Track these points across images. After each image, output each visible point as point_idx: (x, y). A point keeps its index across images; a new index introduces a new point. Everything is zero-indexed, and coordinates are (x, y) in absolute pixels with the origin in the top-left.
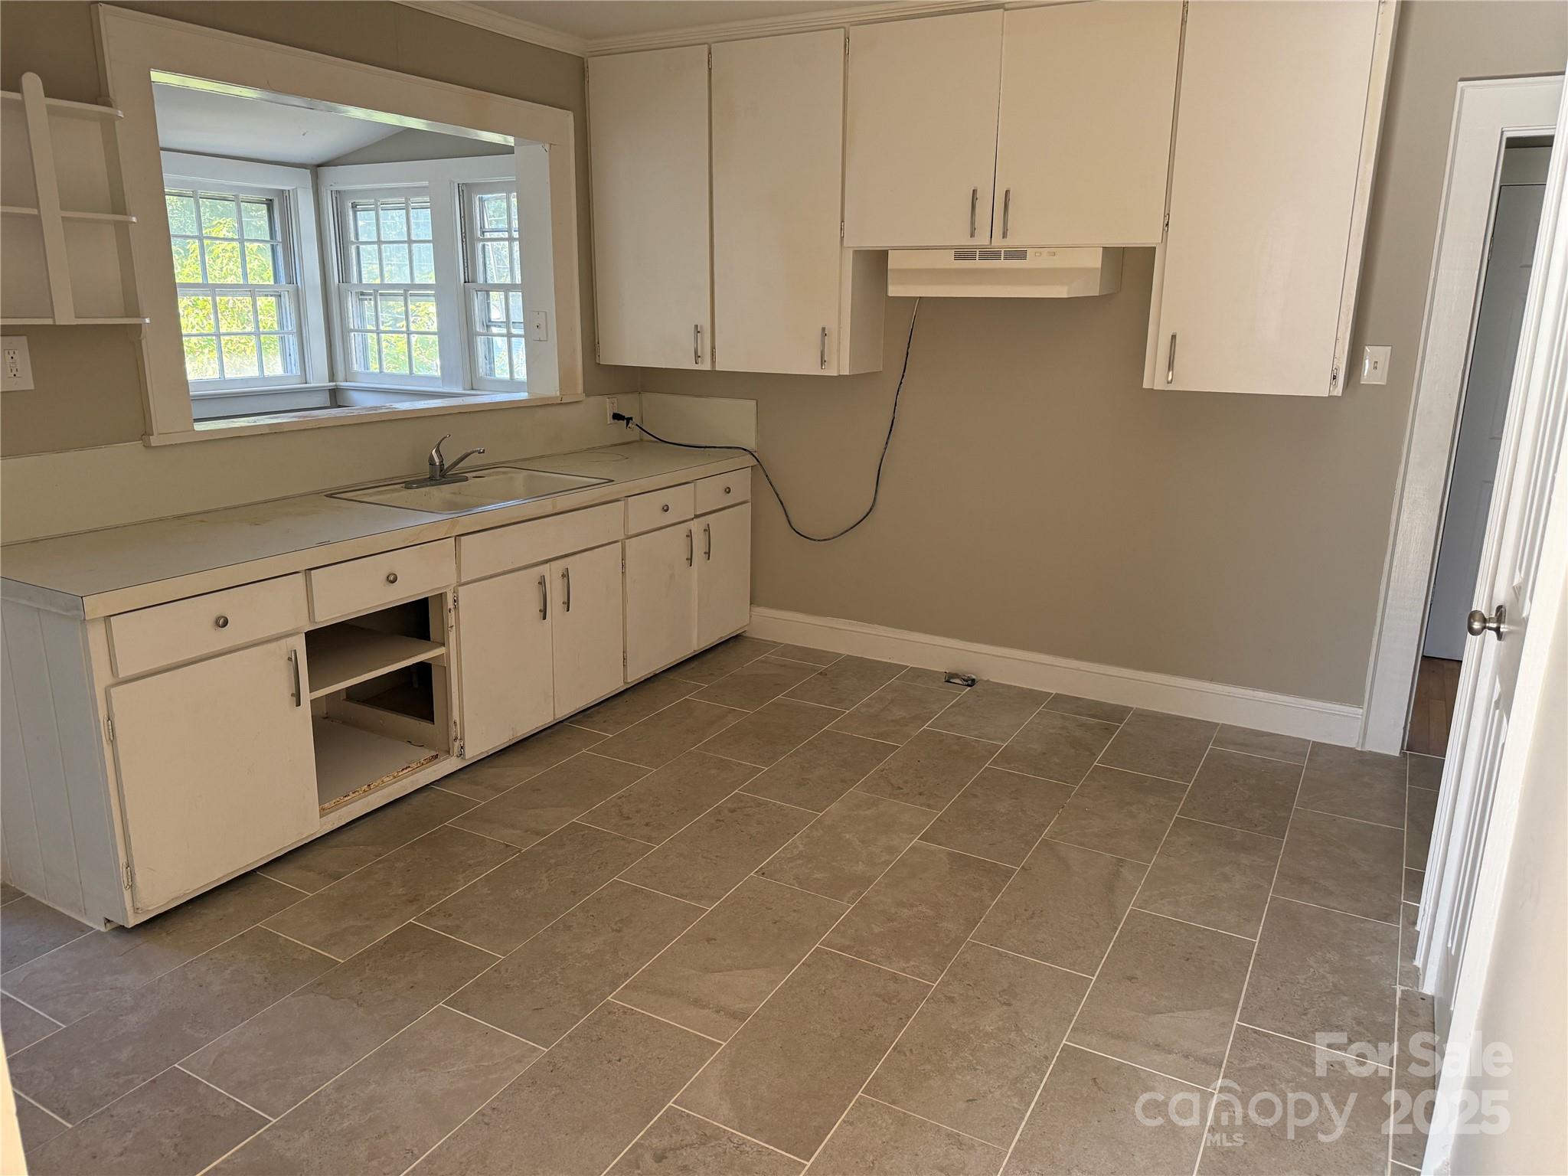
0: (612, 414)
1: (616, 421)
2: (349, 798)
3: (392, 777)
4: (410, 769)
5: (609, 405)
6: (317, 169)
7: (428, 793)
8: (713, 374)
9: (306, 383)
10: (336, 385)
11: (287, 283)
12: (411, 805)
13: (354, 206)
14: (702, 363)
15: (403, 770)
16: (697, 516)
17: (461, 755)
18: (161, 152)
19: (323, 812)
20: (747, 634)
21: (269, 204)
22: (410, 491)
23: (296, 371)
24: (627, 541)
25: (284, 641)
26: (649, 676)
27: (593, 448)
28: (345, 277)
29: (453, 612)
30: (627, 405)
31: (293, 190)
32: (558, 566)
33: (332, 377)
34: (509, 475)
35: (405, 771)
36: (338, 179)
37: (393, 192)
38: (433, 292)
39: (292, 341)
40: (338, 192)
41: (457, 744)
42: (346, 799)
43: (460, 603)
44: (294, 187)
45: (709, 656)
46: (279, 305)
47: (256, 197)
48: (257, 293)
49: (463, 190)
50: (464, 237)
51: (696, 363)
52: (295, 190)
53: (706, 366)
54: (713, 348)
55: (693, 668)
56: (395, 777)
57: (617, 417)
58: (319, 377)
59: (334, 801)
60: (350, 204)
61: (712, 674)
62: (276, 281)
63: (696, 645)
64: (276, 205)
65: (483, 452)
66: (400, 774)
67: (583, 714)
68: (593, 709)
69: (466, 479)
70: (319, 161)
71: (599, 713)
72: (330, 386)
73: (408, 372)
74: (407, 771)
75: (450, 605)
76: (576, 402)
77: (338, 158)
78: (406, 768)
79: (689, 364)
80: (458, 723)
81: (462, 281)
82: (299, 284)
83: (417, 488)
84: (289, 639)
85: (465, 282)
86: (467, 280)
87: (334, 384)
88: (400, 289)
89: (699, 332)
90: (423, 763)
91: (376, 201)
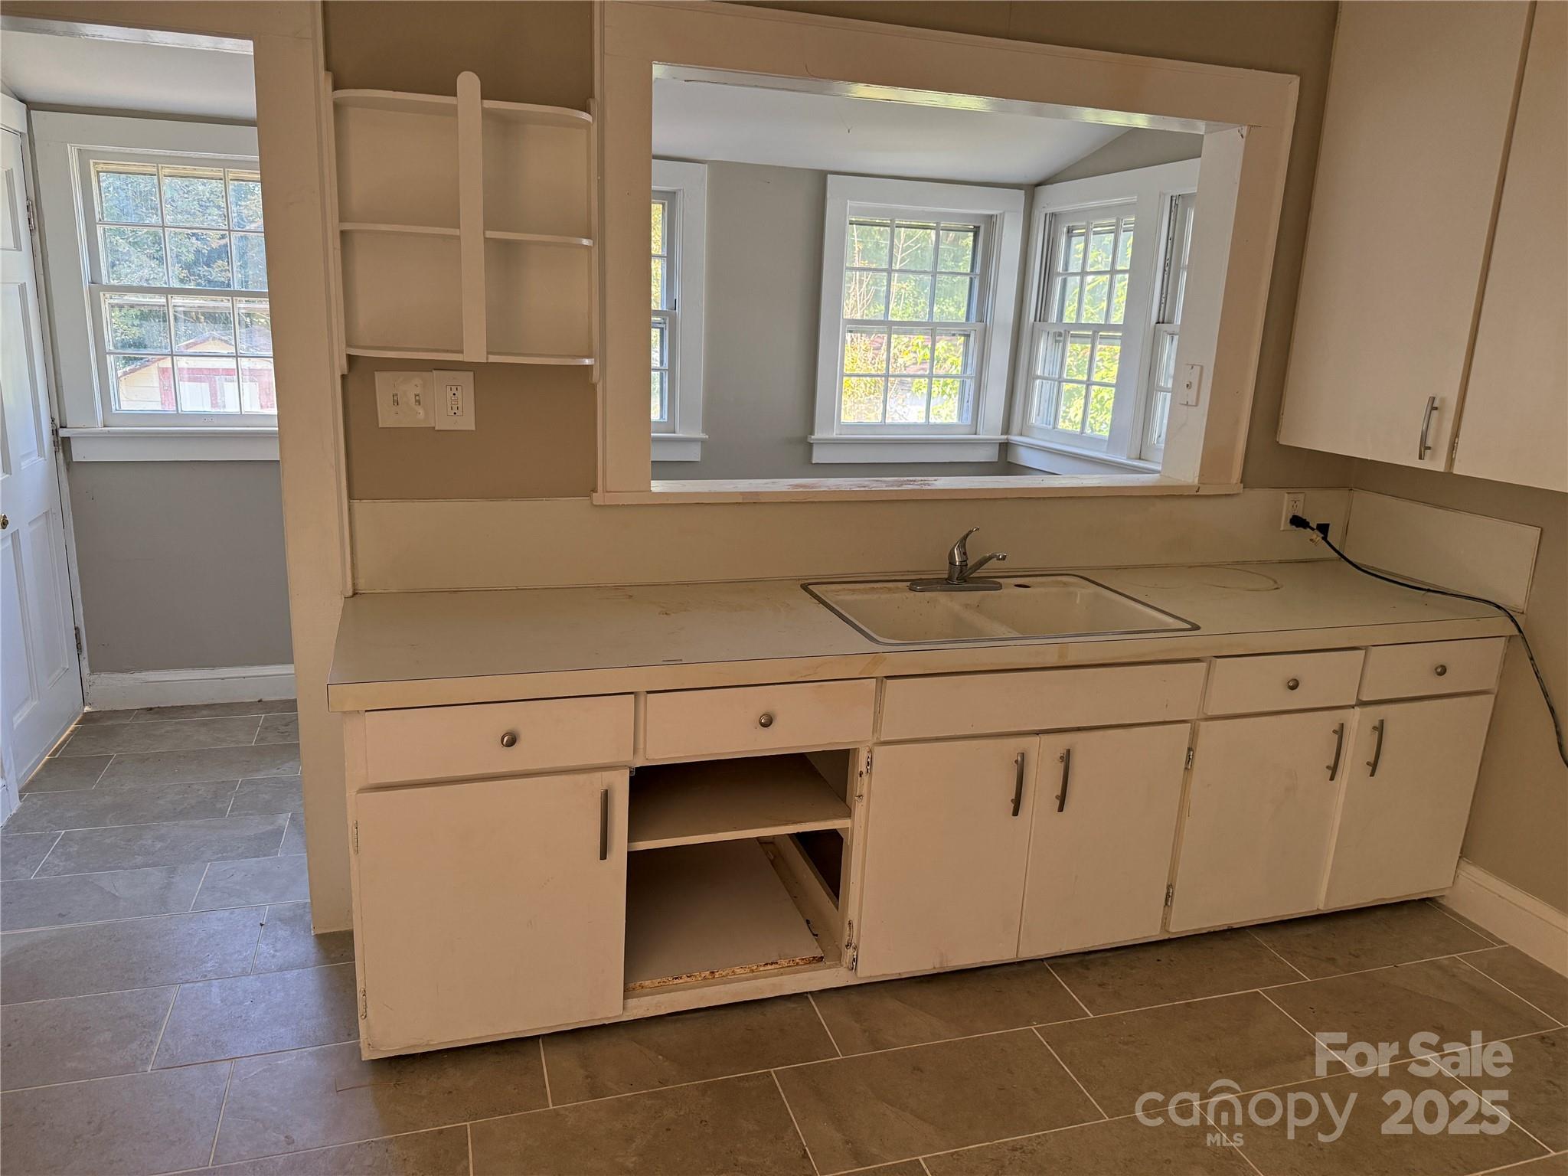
0: (1290, 517)
1: (1294, 527)
2: (681, 981)
3: (748, 970)
4: (777, 966)
5: (1287, 504)
6: (1032, 189)
7: (793, 1006)
8: (1448, 478)
9: (976, 434)
10: (1007, 439)
11: (977, 321)
12: (765, 1015)
13: (1070, 231)
14: (1432, 458)
15: (767, 964)
16: (1362, 704)
17: (853, 968)
18: (653, 160)
19: (628, 992)
20: (1444, 902)
21: (976, 231)
22: (912, 594)
23: (968, 420)
24: (1203, 724)
25: (598, 775)
26: (1217, 929)
27: (1244, 563)
28: (1042, 316)
29: (865, 777)
30: (1319, 506)
31: (1001, 214)
32: (1062, 742)
33: (1007, 429)
34: (1071, 589)
35: (769, 967)
36: (1052, 199)
37: (1106, 211)
38: (1120, 334)
39: (970, 385)
40: (1053, 215)
41: (850, 951)
42: (676, 981)
43: (873, 767)
44: (1001, 212)
45: (1352, 922)
46: (966, 345)
47: (959, 224)
48: (938, 331)
49: (1176, 205)
50: (1167, 264)
51: (1420, 458)
52: (1003, 215)
53: (1437, 464)
54: (1456, 435)
55: (1308, 936)
56: (753, 971)
57: (1298, 522)
58: (991, 428)
59: (659, 980)
60: (1065, 230)
61: (1331, 960)
62: (968, 319)
63: (1321, 903)
64: (984, 231)
65: (1004, 558)
66: (761, 969)
67: (1080, 958)
68: (1099, 955)
69: (999, 587)
70: (1035, 179)
71: (1105, 964)
72: (1001, 440)
73: (1079, 430)
74: (773, 967)
75: (862, 767)
76: (1229, 495)
77: (1056, 175)
78: (772, 964)
79: (1409, 459)
80: (855, 925)
81: (1154, 319)
82: (988, 323)
83: (921, 591)
84: (605, 774)
85: (1158, 323)
86: (1161, 320)
87: (1006, 437)
88: (1089, 330)
89: (1436, 409)
90: (798, 964)
91: (1089, 224)
